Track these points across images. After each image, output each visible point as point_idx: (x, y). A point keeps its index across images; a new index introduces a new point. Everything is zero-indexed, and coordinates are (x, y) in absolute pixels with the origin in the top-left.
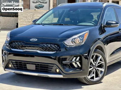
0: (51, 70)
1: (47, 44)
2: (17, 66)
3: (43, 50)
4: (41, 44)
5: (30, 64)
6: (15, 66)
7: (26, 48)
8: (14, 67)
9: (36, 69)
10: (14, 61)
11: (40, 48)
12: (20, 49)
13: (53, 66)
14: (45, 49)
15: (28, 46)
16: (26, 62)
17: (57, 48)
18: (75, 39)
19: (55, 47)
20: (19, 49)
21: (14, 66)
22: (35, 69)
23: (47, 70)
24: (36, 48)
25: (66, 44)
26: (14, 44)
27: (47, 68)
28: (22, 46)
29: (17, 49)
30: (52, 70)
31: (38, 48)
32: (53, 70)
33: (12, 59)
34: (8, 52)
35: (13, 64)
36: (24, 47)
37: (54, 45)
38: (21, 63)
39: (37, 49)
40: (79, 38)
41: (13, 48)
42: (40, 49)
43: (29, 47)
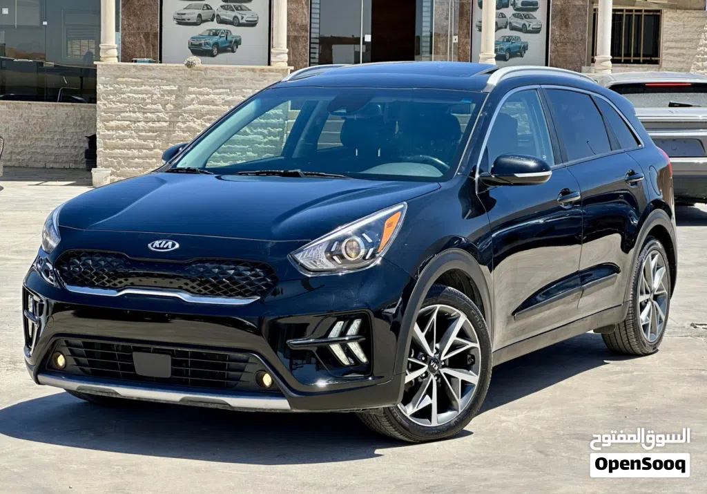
0: (238, 379)
1: (221, 262)
2: (92, 364)
3: (206, 289)
4: (193, 263)
5: (147, 351)
6: (84, 360)
7: (131, 280)
8: (77, 368)
9: (174, 372)
10: (79, 341)
11: (193, 281)
12: (103, 287)
13: (246, 361)
14: (213, 285)
15: (138, 275)
16: (132, 345)
17: (264, 279)
18: (340, 240)
19: (256, 275)
20: (98, 287)
21: (78, 363)
22: (168, 375)
23: (222, 376)
24: (176, 283)
25: (302, 265)
26: (77, 265)
27: (222, 367)
28: (116, 275)
29: (92, 285)
30: (244, 377)
31: (182, 282)
32: (247, 378)
33: (68, 331)
34: (53, 302)
35: (73, 354)
36: (121, 277)
37: (251, 271)
38: (109, 347)
39: (180, 288)
40: (358, 239)
41: (73, 282)
42: (191, 284)
43: (144, 279)
